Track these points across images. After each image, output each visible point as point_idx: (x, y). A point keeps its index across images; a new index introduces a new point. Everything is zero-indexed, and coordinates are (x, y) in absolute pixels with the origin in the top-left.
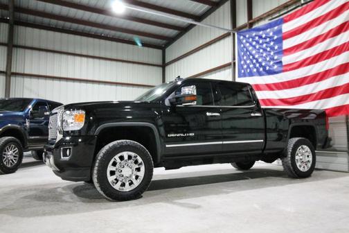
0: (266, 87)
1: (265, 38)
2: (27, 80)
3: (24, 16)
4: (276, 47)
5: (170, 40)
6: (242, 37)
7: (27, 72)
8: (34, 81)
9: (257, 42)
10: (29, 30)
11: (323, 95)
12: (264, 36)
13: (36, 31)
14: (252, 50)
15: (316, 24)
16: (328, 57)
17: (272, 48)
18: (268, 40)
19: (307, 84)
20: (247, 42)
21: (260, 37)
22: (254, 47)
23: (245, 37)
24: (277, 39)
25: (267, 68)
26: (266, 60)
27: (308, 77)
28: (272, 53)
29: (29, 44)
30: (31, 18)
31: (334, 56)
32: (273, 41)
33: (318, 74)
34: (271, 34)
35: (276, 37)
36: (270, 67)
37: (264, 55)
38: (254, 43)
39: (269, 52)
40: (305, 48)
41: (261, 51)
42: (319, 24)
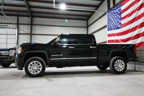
0: (117, 35)
1: (116, 13)
2: (37, 36)
3: (35, 14)
4: (119, 17)
5: (89, 17)
6: (109, 14)
7: (37, 33)
8: (39, 36)
9: (113, 15)
10: (37, 18)
11: (135, 37)
12: (115, 12)
13: (40, 19)
14: (112, 19)
15: (132, 5)
16: (137, 20)
17: (118, 17)
18: (117, 14)
19: (130, 32)
20: (110, 15)
21: (114, 13)
22: (112, 17)
23: (109, 13)
24: (120, 13)
25: (116, 26)
26: (116, 23)
27: (130, 29)
28: (118, 20)
29: (37, 24)
30: (37, 14)
31: (139, 19)
32: (118, 14)
33: (133, 28)
34: (118, 11)
35: (119, 12)
36: (117, 26)
37: (116, 20)
38: (112, 16)
39: (117, 19)
40: (129, 17)
41: (115, 19)
42: (133, 5)
